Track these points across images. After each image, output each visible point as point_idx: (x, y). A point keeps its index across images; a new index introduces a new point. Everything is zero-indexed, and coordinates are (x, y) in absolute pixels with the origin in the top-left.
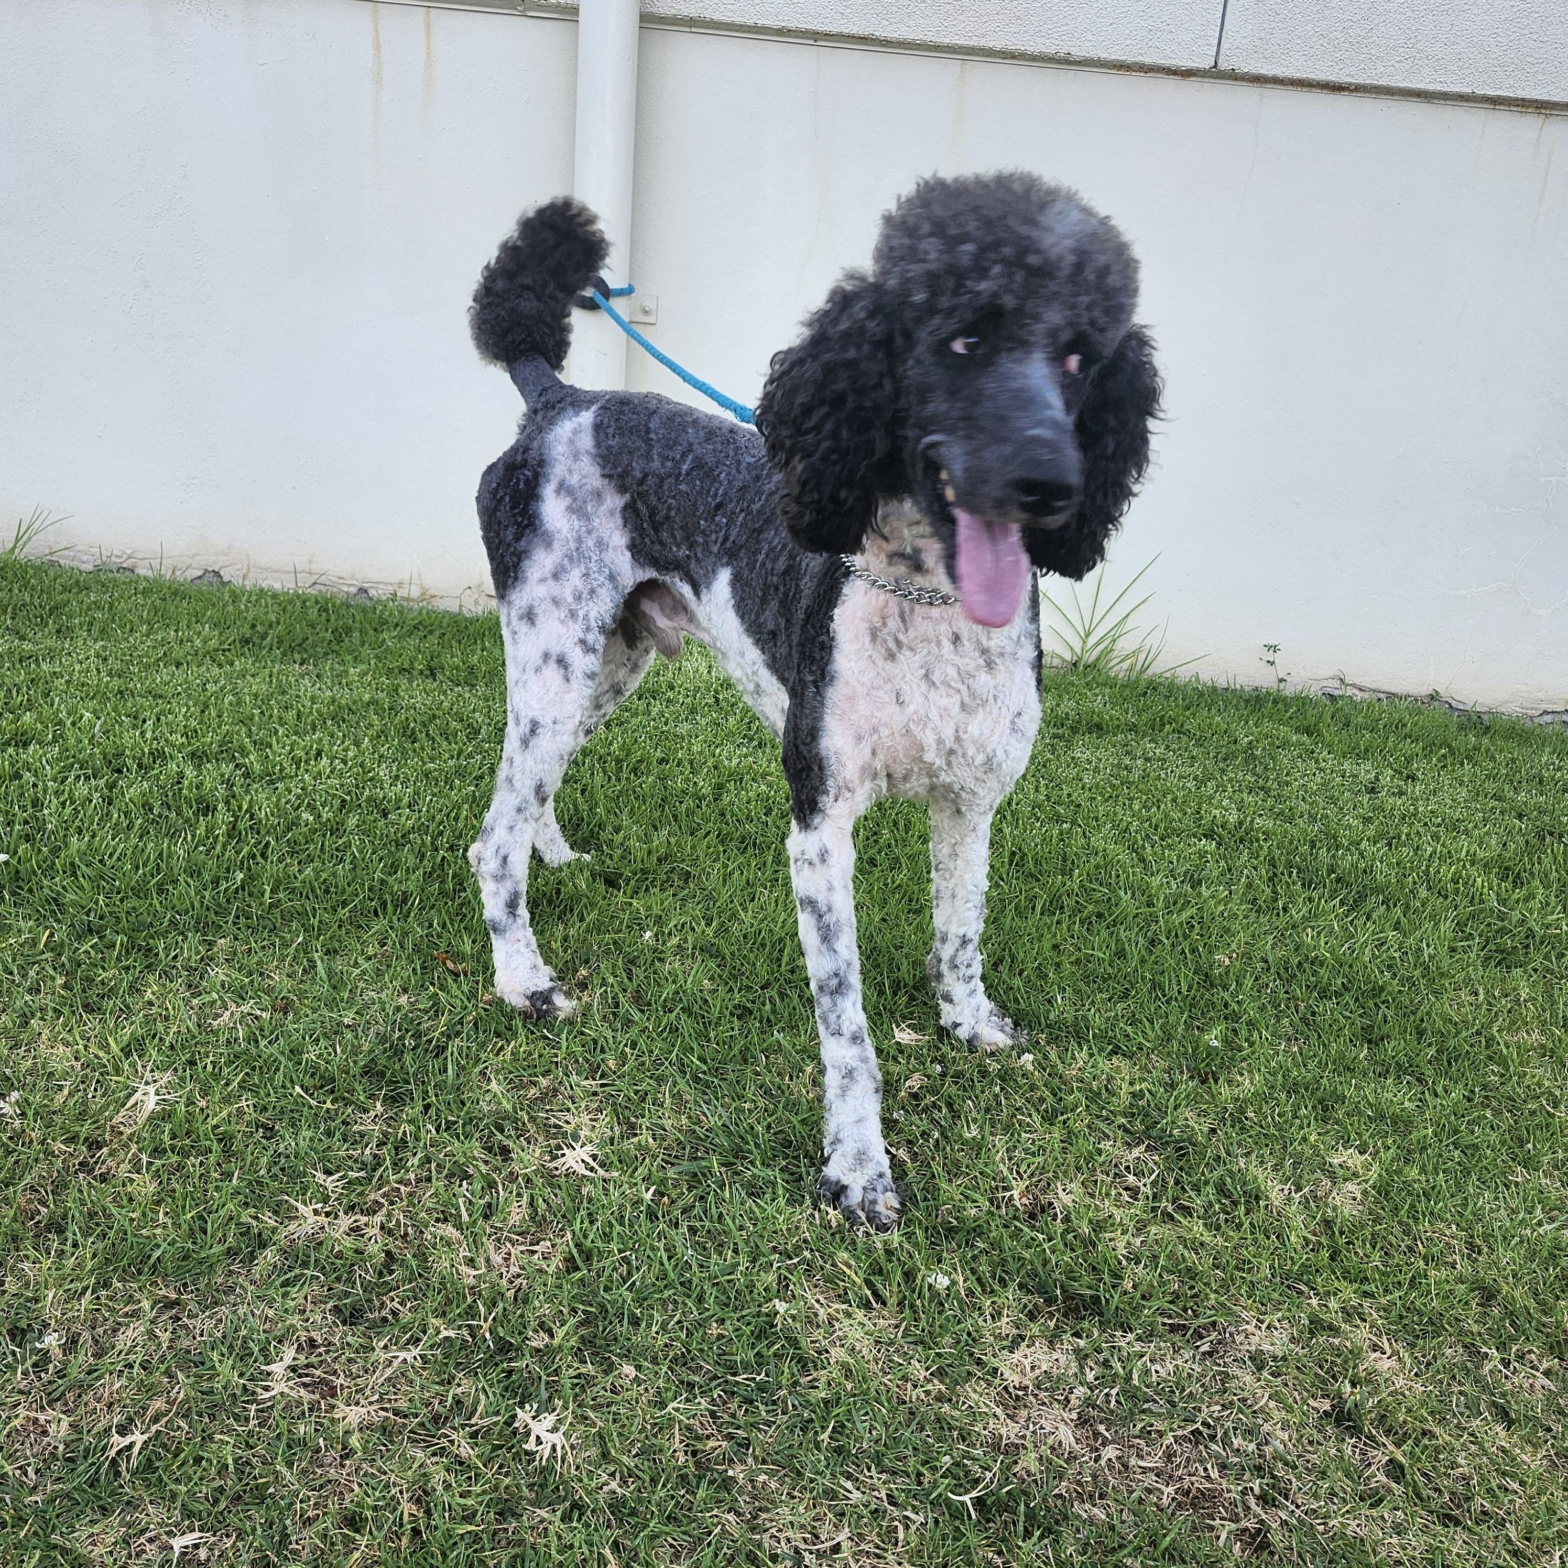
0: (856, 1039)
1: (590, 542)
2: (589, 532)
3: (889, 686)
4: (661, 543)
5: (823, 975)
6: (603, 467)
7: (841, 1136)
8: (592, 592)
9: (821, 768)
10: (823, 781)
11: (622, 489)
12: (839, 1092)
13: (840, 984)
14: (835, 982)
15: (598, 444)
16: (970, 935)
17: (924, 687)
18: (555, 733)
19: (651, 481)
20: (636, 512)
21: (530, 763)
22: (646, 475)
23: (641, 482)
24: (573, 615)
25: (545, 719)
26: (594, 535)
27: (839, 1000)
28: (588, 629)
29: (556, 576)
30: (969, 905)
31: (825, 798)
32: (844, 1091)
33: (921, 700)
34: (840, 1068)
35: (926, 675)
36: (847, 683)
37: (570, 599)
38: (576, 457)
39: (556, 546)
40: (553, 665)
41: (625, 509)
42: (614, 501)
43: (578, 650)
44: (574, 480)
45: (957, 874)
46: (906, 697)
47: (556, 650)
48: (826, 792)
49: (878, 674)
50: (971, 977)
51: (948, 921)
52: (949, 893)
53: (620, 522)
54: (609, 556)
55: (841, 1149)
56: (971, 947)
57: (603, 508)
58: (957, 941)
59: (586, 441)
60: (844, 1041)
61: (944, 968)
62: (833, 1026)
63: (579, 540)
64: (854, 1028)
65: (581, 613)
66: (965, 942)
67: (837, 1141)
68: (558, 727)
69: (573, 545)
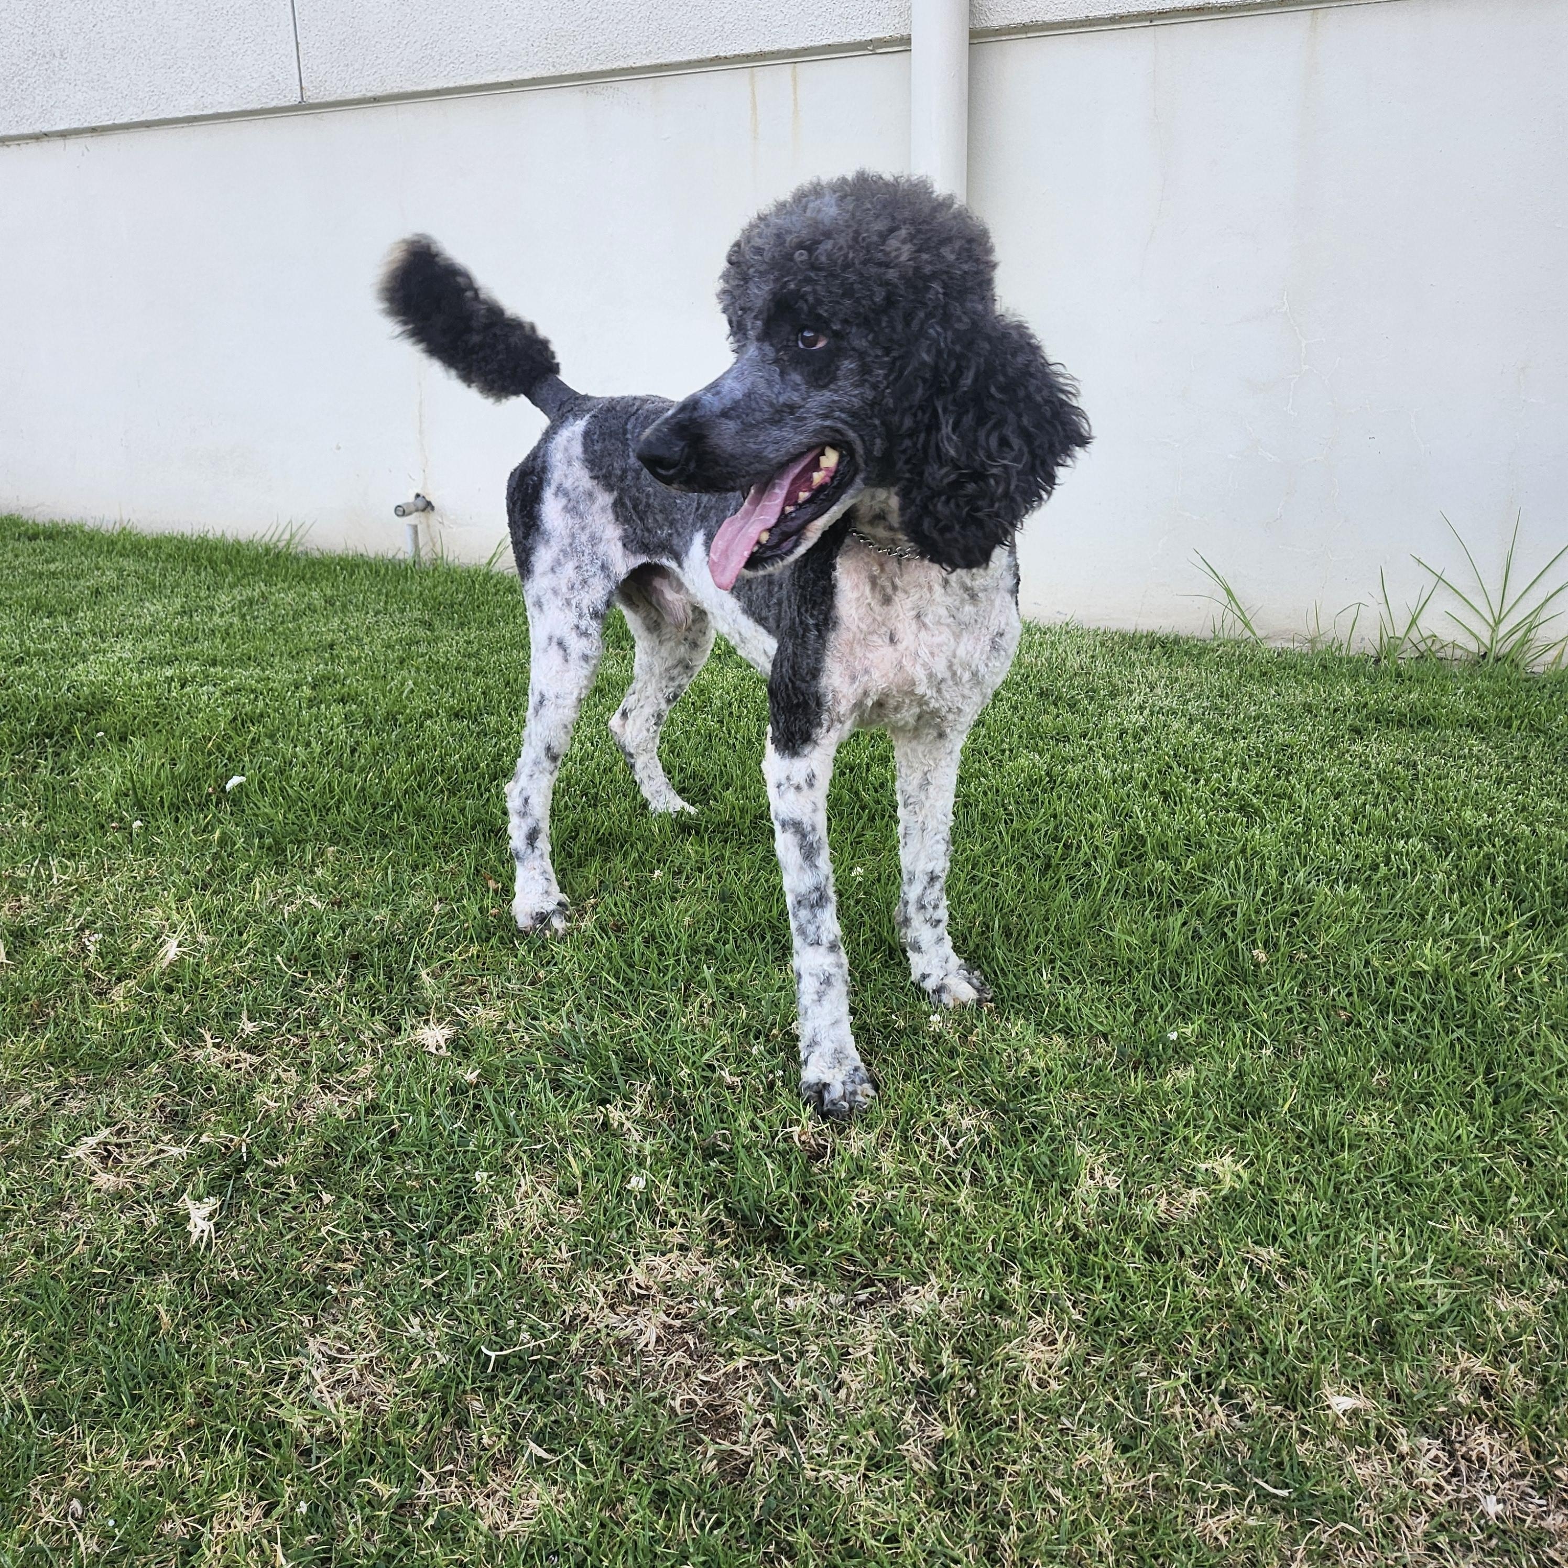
0: (833, 947)
1: (584, 538)
2: (583, 529)
3: (884, 629)
4: (649, 530)
5: (803, 889)
6: (591, 470)
7: (818, 1039)
8: (585, 582)
9: (819, 704)
10: (818, 715)
11: (609, 488)
12: (816, 997)
13: (821, 897)
14: (815, 896)
15: (585, 451)
16: (937, 872)
17: (914, 627)
18: (557, 707)
19: (630, 475)
20: (623, 505)
21: (540, 729)
22: (624, 471)
23: (622, 478)
24: (568, 602)
25: (550, 694)
26: (587, 531)
27: (818, 912)
28: (581, 616)
29: (553, 570)
30: (939, 837)
31: (819, 730)
32: (820, 996)
33: (912, 637)
34: (817, 976)
35: (918, 616)
36: (848, 629)
37: (564, 589)
38: (569, 463)
39: (553, 542)
40: (555, 646)
41: (615, 505)
42: (605, 499)
43: (574, 634)
44: (568, 484)
45: (927, 804)
46: (899, 636)
47: (557, 634)
48: (820, 725)
49: (874, 620)
50: (939, 921)
51: (916, 858)
52: (919, 825)
53: (611, 517)
54: (601, 549)
55: (817, 1050)
56: (938, 885)
57: (596, 507)
58: (925, 879)
59: (577, 449)
60: (822, 950)
61: (912, 910)
62: (812, 937)
63: (573, 536)
64: (832, 937)
65: (574, 602)
66: (933, 878)
67: (813, 1043)
68: (560, 701)
69: (567, 541)
